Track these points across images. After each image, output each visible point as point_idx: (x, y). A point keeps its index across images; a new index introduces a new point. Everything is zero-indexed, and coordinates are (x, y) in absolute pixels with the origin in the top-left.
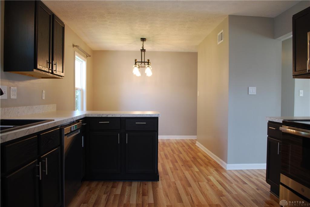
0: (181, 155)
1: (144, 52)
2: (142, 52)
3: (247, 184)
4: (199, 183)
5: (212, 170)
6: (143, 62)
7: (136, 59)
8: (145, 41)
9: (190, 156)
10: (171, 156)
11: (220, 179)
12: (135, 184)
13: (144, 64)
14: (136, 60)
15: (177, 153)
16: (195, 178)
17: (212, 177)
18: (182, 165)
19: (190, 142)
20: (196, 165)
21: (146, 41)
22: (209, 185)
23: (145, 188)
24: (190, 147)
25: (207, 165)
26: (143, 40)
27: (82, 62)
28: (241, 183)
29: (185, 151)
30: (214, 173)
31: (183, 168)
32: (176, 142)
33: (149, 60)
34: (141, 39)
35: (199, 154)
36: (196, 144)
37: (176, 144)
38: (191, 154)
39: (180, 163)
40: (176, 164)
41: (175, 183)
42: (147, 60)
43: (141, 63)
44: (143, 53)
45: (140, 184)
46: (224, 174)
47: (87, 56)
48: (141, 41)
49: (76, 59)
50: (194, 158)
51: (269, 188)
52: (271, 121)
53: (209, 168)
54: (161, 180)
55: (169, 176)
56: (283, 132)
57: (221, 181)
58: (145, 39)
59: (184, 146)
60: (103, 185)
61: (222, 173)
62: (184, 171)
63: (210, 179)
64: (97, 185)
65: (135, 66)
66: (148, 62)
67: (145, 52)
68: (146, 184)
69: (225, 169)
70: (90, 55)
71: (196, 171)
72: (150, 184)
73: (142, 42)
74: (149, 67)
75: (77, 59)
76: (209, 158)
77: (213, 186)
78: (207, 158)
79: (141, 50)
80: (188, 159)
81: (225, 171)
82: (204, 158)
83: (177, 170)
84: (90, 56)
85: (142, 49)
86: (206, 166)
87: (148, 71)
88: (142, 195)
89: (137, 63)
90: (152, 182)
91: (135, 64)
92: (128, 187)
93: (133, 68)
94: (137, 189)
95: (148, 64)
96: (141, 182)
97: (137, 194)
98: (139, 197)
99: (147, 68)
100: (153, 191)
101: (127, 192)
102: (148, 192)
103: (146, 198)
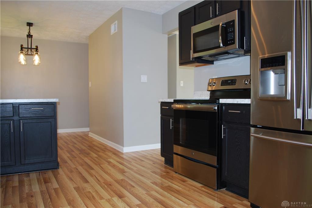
0: (75, 145)
1: (31, 39)
2: (29, 38)
3: (144, 161)
4: (101, 165)
5: (110, 154)
6: (29, 48)
7: (22, 44)
8: (32, 26)
9: (86, 145)
10: (66, 148)
11: (119, 160)
12: (33, 175)
13: (32, 50)
14: (22, 46)
15: (72, 144)
16: (95, 162)
17: (112, 159)
18: (80, 154)
19: (83, 134)
20: (93, 152)
21: (33, 26)
22: (111, 166)
23: (46, 177)
24: (83, 138)
25: (105, 151)
26: (30, 25)
28: (140, 161)
29: (79, 142)
30: (112, 156)
31: (81, 156)
32: (67, 135)
33: (37, 47)
34: (28, 23)
35: (94, 143)
36: (89, 135)
37: (68, 137)
38: (87, 144)
39: (77, 152)
40: (73, 153)
41: (76, 168)
42: (35, 46)
43: (27, 49)
45: (39, 174)
46: (121, 156)
48: (27, 26)
50: (89, 146)
51: (163, 162)
52: (163, 101)
53: (107, 153)
54: (61, 169)
55: (68, 163)
56: (174, 110)
57: (120, 161)
58: (32, 24)
59: (77, 138)
61: (120, 155)
62: (83, 158)
63: (110, 162)
65: (21, 53)
66: (37, 49)
68: (45, 173)
69: (122, 152)
71: (95, 156)
72: (50, 174)
73: (29, 27)
74: (37, 54)
76: (105, 145)
77: (114, 166)
78: (103, 146)
79: (27, 35)
80: (84, 148)
81: (122, 154)
82: (100, 146)
83: (76, 158)
86: (103, 152)
87: (36, 59)
88: (44, 183)
89: (23, 49)
90: (52, 171)
91: (20, 49)
92: (26, 178)
93: (19, 54)
94: (37, 179)
95: (36, 51)
96: (39, 172)
97: (38, 183)
98: (41, 184)
99: (35, 55)
100: (55, 178)
101: (26, 182)
102: (50, 179)
103: (50, 184)
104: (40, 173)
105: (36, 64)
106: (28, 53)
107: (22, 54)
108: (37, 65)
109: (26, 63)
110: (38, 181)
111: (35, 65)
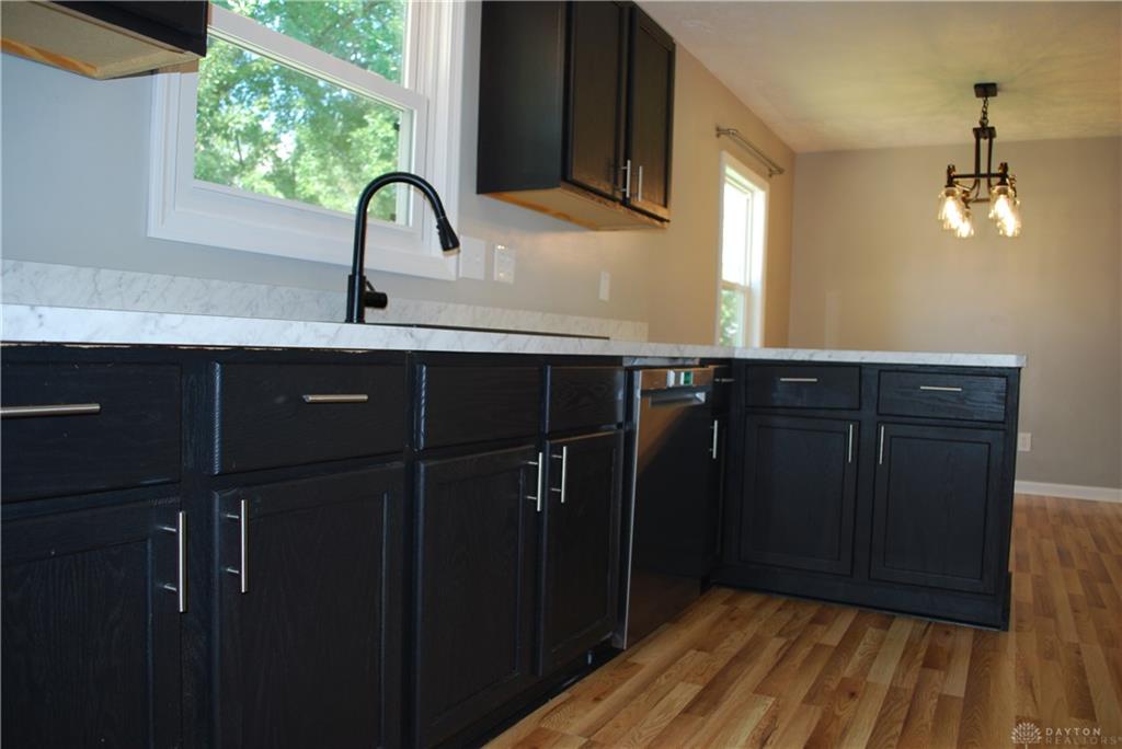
1: (987, 141)
2: (982, 141)
6: (984, 176)
7: (952, 163)
8: (995, 95)
10: (1087, 559)
12: (904, 628)
13: (989, 182)
14: (950, 170)
21: (999, 93)
23: (942, 645)
26: (986, 90)
27: (752, 192)
33: (1004, 167)
34: (978, 85)
40: (1102, 588)
41: (1079, 648)
42: (999, 166)
43: (973, 180)
44: (984, 143)
45: (926, 630)
47: (770, 170)
48: (978, 95)
49: (727, 179)
54: (1017, 631)
55: (1057, 621)
58: (994, 85)
60: (780, 609)
64: (759, 607)
65: (948, 194)
66: (1003, 176)
67: (994, 140)
68: (947, 633)
70: (781, 166)
72: (964, 639)
73: (981, 100)
74: (1005, 192)
75: (732, 178)
79: (975, 130)
84: (781, 171)
85: (978, 126)
87: (1004, 211)
88: (921, 663)
89: (955, 180)
90: (976, 630)
91: (945, 183)
92: (874, 630)
93: (940, 200)
94: (908, 642)
95: (1003, 183)
96: (930, 623)
97: (903, 657)
98: (908, 667)
99: (996, 199)
100: (972, 658)
101: (865, 644)
102: (949, 657)
103: (937, 675)
104: (931, 627)
105: (1009, 234)
106: (977, 195)
107: (950, 198)
108: (1013, 238)
109: (972, 233)
110: (905, 652)
111: (1005, 236)
